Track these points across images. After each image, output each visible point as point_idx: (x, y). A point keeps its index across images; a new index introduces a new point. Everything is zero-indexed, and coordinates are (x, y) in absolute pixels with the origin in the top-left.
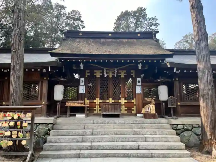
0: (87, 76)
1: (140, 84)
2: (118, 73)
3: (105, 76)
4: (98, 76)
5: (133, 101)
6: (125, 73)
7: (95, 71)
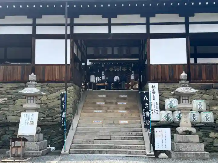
0: (105, 71)
1: (133, 74)
2: (122, 69)
3: (115, 70)
4: (111, 71)
5: (130, 83)
6: (126, 69)
7: (110, 68)
